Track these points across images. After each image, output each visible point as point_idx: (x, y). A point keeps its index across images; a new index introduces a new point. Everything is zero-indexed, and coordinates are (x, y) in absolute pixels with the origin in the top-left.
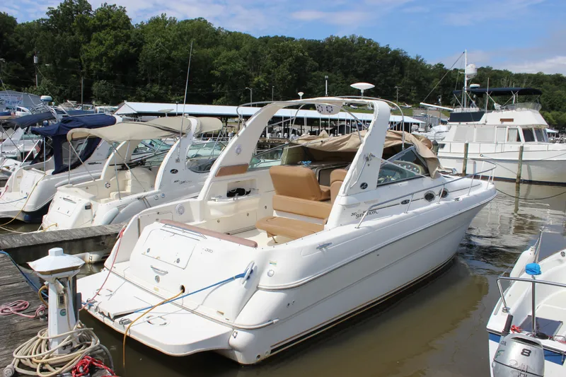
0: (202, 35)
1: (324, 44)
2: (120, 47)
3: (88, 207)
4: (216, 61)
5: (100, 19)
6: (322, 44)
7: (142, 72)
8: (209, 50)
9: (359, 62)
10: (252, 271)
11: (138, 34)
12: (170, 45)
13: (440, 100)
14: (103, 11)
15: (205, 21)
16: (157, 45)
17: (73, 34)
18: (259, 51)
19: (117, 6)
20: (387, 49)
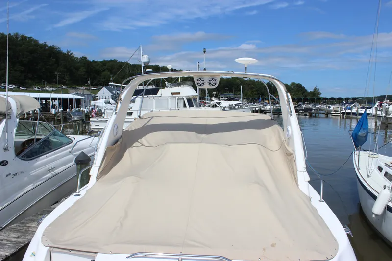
9: (23, 55)
13: (89, 82)
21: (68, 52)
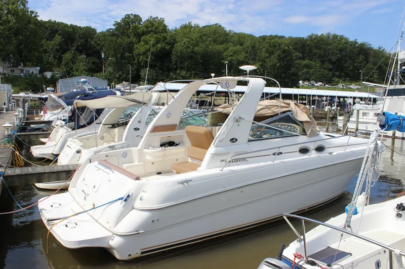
0: (217, 35)
1: (306, 40)
2: (159, 46)
3: (79, 152)
4: (225, 54)
5: (147, 27)
6: (305, 40)
7: (174, 62)
8: (221, 46)
9: (333, 53)
10: (128, 196)
11: (172, 36)
12: (193, 43)
14: (149, 21)
15: (220, 26)
16: (184, 44)
17: (129, 38)
18: (256, 46)
19: (159, 18)
20: (356, 42)
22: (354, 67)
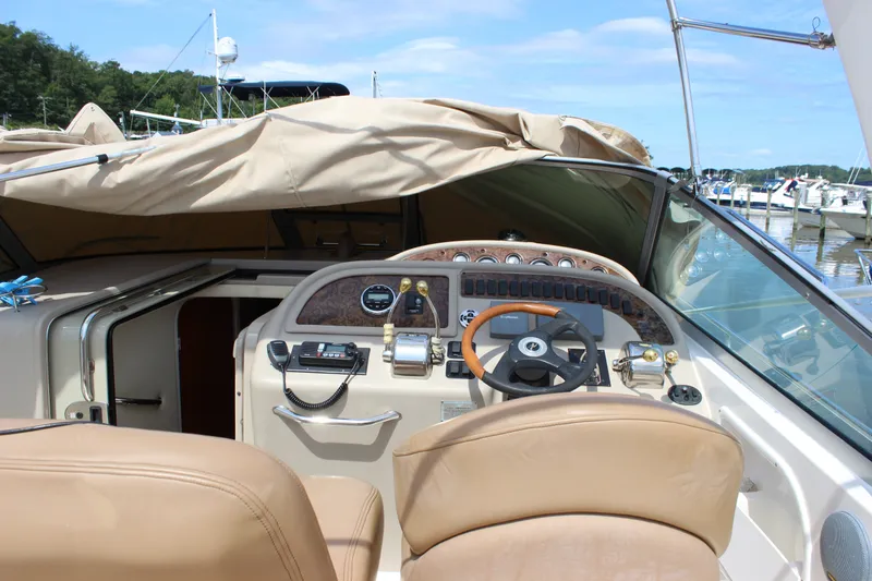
20: (13, 30)
21: (72, 49)
22: (17, 87)
